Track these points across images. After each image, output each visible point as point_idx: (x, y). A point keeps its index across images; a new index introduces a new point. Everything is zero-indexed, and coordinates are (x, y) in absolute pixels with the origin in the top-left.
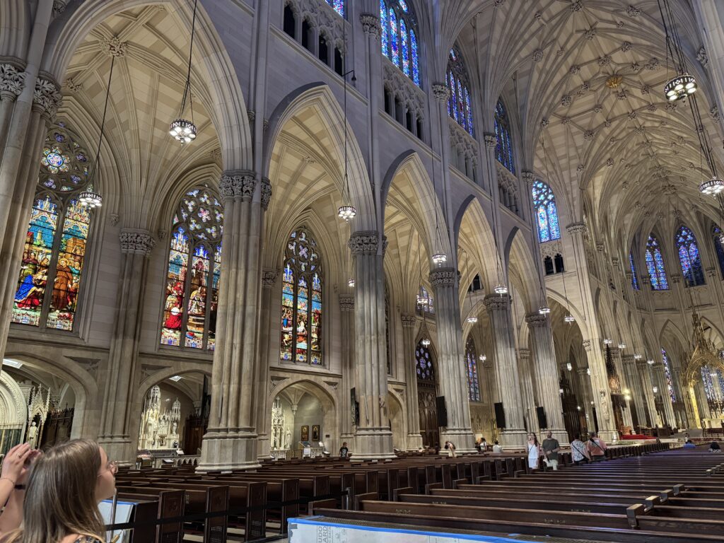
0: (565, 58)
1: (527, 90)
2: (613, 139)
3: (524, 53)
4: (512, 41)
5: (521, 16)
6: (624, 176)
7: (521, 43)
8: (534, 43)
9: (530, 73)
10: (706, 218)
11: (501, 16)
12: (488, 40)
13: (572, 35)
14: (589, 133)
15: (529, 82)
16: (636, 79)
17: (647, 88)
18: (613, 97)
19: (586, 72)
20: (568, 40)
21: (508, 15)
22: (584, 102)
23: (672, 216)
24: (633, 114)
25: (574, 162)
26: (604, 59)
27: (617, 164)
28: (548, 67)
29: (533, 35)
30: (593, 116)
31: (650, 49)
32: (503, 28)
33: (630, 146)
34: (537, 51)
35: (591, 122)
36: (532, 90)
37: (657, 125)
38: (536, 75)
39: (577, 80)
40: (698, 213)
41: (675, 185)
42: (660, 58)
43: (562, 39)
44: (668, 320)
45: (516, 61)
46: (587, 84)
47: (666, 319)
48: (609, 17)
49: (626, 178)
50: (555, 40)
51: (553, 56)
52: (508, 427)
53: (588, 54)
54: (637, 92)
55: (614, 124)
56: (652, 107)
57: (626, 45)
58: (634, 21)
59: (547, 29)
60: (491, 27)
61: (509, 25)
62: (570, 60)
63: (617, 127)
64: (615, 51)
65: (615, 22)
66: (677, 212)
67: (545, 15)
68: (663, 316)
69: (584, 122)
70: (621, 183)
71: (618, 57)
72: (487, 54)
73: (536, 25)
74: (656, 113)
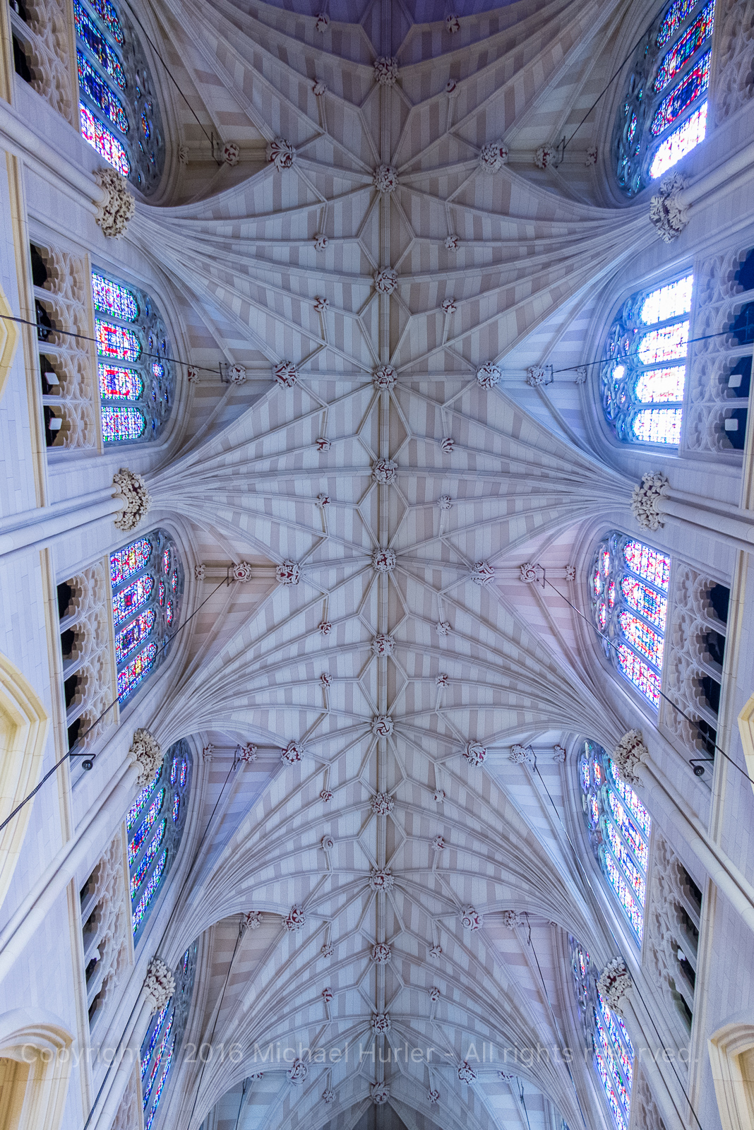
4: (278, 1008)
5: (306, 975)
7: (286, 1025)
9: (273, 1101)
12: (249, 977)
20: (346, 1081)
21: (294, 955)
28: (300, 1112)
29: (307, 1025)
32: (279, 973)
43: (340, 1072)
59: (329, 1035)
60: (263, 958)
61: (286, 976)
67: (334, 1007)
72: (238, 1002)
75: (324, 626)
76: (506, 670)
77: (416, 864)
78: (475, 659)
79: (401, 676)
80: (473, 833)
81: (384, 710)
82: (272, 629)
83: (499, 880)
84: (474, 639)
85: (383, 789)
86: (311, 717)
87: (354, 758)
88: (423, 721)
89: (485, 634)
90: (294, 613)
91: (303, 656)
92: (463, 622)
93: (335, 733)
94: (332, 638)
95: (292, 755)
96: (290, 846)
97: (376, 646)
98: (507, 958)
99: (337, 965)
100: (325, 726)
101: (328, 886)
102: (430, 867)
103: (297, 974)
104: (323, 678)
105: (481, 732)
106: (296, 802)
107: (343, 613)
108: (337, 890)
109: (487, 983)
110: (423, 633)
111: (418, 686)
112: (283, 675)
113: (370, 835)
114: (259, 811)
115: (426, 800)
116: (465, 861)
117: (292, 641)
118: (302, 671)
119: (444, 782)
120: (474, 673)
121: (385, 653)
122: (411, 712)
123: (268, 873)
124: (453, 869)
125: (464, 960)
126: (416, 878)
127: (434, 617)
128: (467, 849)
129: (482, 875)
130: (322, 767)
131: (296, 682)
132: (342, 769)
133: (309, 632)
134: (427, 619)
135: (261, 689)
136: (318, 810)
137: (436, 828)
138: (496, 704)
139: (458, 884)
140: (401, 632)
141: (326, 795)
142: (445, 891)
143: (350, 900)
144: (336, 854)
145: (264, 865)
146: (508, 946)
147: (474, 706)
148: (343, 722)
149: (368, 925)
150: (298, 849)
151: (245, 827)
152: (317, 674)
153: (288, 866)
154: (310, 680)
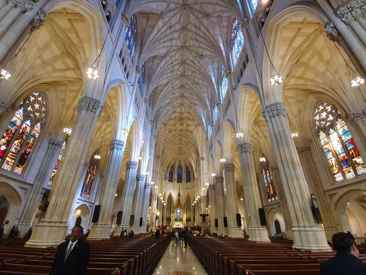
0: (174, 108)
1: (162, 113)
2: (174, 135)
3: (166, 102)
4: (165, 97)
6: (172, 146)
7: (166, 99)
8: (169, 101)
9: (165, 108)
10: (186, 164)
11: (165, 89)
12: (160, 94)
13: (177, 103)
14: (170, 131)
15: (163, 111)
16: (186, 122)
17: (188, 125)
18: (179, 124)
19: (176, 115)
20: (176, 104)
21: (167, 90)
22: (172, 122)
23: (178, 162)
24: (181, 130)
25: (163, 138)
26: (181, 113)
27: (172, 143)
28: (169, 109)
29: (170, 98)
30: (173, 127)
31: (194, 116)
32: (165, 92)
33: (177, 139)
34: (169, 103)
35: (171, 129)
36: (163, 113)
37: (185, 136)
38: (166, 109)
39: (173, 116)
40: (185, 162)
41: (182, 153)
42: (195, 119)
43: (175, 103)
45: (163, 103)
46: (175, 118)
47: (170, 191)
48: (188, 103)
50: (174, 102)
51: (171, 106)
52: (134, 225)
53: (179, 110)
54: (185, 125)
55: (176, 131)
56: (187, 131)
57: (189, 112)
58: (194, 107)
59: (173, 99)
60: (162, 91)
61: (166, 92)
62: (174, 110)
63: (177, 132)
64: (185, 112)
65: (189, 106)
66: (180, 161)
67: (174, 95)
69: (170, 127)
70: (171, 148)
71: (185, 115)
72: (158, 97)
73: (171, 96)
74: (187, 133)
75: (170, 27)
76: (210, 43)
77: (189, 74)
78: (204, 38)
79: (188, 38)
80: (200, 72)
81: (184, 45)
82: (159, 31)
83: (204, 81)
84: (204, 33)
85: (183, 61)
86: (168, 48)
87: (177, 55)
88: (192, 49)
89: (207, 33)
90: (164, 26)
91: (166, 35)
92: (202, 28)
93: (174, 51)
94: (173, 30)
95: (165, 58)
96: (165, 73)
97: (183, 31)
98: (204, 92)
99: (174, 90)
100: (171, 50)
101: (173, 78)
102: (192, 76)
103: (167, 92)
104: (171, 40)
105: (204, 54)
106: (166, 65)
107: (175, 23)
108: (174, 79)
109: (200, 95)
110: (193, 29)
111: (192, 41)
112: (161, 41)
113: (181, 69)
114: (159, 69)
115: (192, 64)
116: (198, 76)
117: (163, 33)
118: (166, 39)
119: (196, 62)
120: (204, 41)
121: (184, 33)
122: (190, 46)
123: (162, 78)
124: (196, 77)
125: (197, 91)
126: (189, 77)
127: (196, 25)
128: (198, 74)
129: (201, 79)
130: (171, 58)
131: (165, 42)
132: (175, 57)
133: (167, 29)
134: (194, 25)
135: (157, 46)
136: (171, 66)
137: (193, 69)
138: (207, 50)
139: (196, 80)
140: (188, 27)
141: (172, 63)
142: (194, 80)
143: (177, 80)
144: (174, 73)
145: (161, 78)
146: (204, 90)
147: (203, 48)
148: (175, 48)
149: (180, 83)
150: (167, 73)
151: (157, 72)
152: (169, 39)
153: (165, 76)
154: (168, 40)
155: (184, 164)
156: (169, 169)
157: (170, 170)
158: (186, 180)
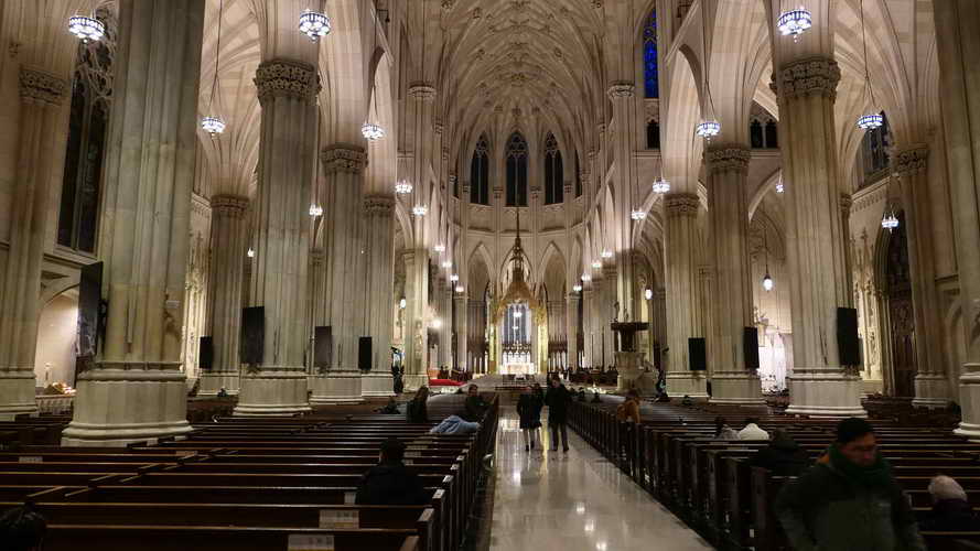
6: (483, 41)
10: (545, 127)
23: (510, 114)
27: (483, 20)
40: (539, 119)
41: (526, 76)
44: (481, 243)
47: (479, 240)
49: (483, 45)
52: (335, 366)
66: (517, 111)
68: (477, 236)
70: (477, 50)
155: (533, 125)
156: (472, 148)
157: (475, 154)
158: (542, 193)
